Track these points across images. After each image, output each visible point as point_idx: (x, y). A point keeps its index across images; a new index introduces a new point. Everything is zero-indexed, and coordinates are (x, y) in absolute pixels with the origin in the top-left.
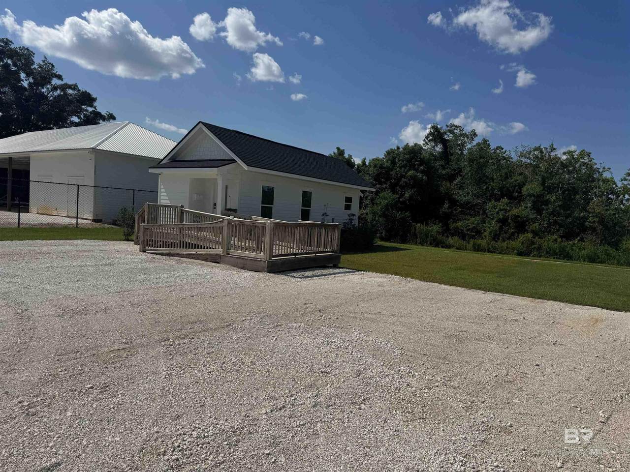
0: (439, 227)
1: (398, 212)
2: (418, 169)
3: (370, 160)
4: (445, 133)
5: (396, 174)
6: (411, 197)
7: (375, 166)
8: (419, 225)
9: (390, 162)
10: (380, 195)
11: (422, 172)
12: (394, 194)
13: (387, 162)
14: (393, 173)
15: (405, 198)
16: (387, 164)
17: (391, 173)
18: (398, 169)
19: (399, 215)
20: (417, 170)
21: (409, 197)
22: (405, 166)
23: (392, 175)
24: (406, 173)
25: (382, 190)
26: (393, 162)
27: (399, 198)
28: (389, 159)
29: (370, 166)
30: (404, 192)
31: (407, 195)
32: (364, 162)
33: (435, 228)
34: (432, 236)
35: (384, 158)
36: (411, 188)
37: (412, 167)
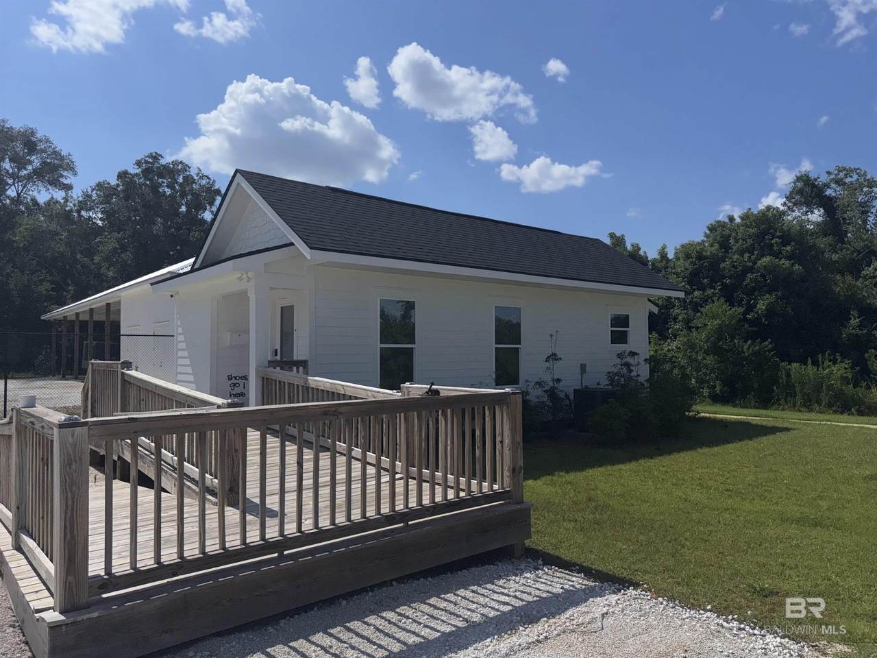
0: (846, 368)
1: (746, 342)
2: (780, 252)
3: (676, 249)
4: (827, 186)
5: (734, 266)
6: (770, 311)
7: (688, 256)
8: (795, 365)
9: (717, 246)
10: (702, 310)
11: (789, 258)
12: (734, 306)
13: (712, 245)
14: (726, 265)
15: (757, 313)
16: (711, 250)
17: (722, 265)
18: (736, 257)
19: (747, 348)
20: (777, 255)
21: (767, 309)
22: (750, 250)
23: (724, 268)
24: (755, 263)
25: (706, 301)
26: (724, 245)
27: (745, 314)
28: (715, 239)
29: (678, 259)
30: (755, 299)
31: (762, 306)
32: (663, 255)
33: (837, 371)
34: (830, 387)
35: (703, 241)
36: (770, 293)
37: (767, 249)
